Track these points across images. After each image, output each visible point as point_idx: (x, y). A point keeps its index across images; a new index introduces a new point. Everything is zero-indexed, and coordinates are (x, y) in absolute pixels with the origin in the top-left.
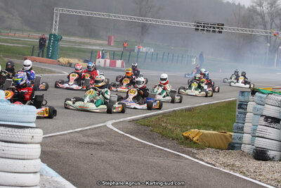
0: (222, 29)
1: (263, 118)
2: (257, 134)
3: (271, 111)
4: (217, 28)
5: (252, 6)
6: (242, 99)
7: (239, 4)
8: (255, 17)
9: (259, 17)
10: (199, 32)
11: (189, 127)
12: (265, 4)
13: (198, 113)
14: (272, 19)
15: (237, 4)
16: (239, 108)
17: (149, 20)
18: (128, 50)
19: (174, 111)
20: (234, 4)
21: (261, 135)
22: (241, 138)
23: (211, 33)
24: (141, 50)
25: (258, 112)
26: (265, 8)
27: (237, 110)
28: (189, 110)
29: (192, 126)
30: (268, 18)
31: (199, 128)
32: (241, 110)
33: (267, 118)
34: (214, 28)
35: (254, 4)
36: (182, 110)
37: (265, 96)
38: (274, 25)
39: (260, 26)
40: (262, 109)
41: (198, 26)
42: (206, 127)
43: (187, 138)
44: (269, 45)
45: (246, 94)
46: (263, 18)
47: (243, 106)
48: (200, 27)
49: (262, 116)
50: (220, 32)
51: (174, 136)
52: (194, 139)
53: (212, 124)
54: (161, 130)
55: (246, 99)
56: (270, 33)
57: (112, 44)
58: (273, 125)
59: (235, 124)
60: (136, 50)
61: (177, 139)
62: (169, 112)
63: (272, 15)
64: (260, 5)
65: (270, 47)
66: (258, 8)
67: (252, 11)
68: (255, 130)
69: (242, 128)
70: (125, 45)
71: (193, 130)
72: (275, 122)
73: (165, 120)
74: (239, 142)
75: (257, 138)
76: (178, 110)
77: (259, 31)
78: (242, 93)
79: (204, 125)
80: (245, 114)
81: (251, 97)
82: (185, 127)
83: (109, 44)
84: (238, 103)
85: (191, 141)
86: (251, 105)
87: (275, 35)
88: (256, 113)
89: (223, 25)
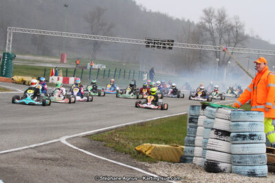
0: (172, 45)
1: (213, 131)
2: (208, 147)
3: (221, 124)
4: (167, 44)
5: (201, 23)
6: (193, 113)
7: (188, 20)
8: (204, 34)
9: (208, 33)
10: (150, 49)
11: (141, 142)
12: (213, 20)
13: (151, 127)
14: (221, 35)
15: (186, 21)
16: (190, 122)
17: (100, 38)
18: (80, 68)
19: (127, 126)
20: (183, 21)
21: (211, 148)
22: (192, 152)
23: (161, 49)
24: (93, 67)
25: (209, 126)
26: (214, 24)
27: (189, 124)
28: (142, 124)
29: (145, 141)
30: (216, 34)
31: (151, 142)
32: (192, 124)
33: (217, 131)
34: (164, 44)
35: (203, 21)
36: (134, 125)
37: (215, 110)
38: (222, 41)
39: (209, 42)
40: (213, 123)
41: (149, 43)
42: (158, 141)
43: (140, 152)
44: (218, 60)
45: (197, 108)
46: (212, 34)
47: (193, 120)
48: (150, 43)
49: (213, 129)
50: (170, 48)
51: (127, 150)
52: (147, 153)
53: (163, 137)
54: (114, 145)
55: (197, 113)
56: (219, 48)
57: (65, 62)
58: (223, 138)
59: (186, 138)
60: (89, 67)
61: (130, 153)
62: (122, 127)
63: (221, 31)
64: (209, 21)
65: (219, 62)
66: (207, 24)
67: (201, 27)
68: (206, 143)
69: (193, 141)
70: (78, 62)
71: (145, 144)
72: (226, 135)
73: (118, 135)
74: (190, 154)
75: (208, 151)
76: (131, 125)
77: (208, 47)
78: (193, 107)
79: (156, 139)
80: (196, 127)
81: (201, 111)
82: (137, 141)
83: (62, 61)
84: (189, 117)
85: (144, 154)
86: (201, 120)
87: (224, 51)
88: (206, 126)
89: (173, 41)
